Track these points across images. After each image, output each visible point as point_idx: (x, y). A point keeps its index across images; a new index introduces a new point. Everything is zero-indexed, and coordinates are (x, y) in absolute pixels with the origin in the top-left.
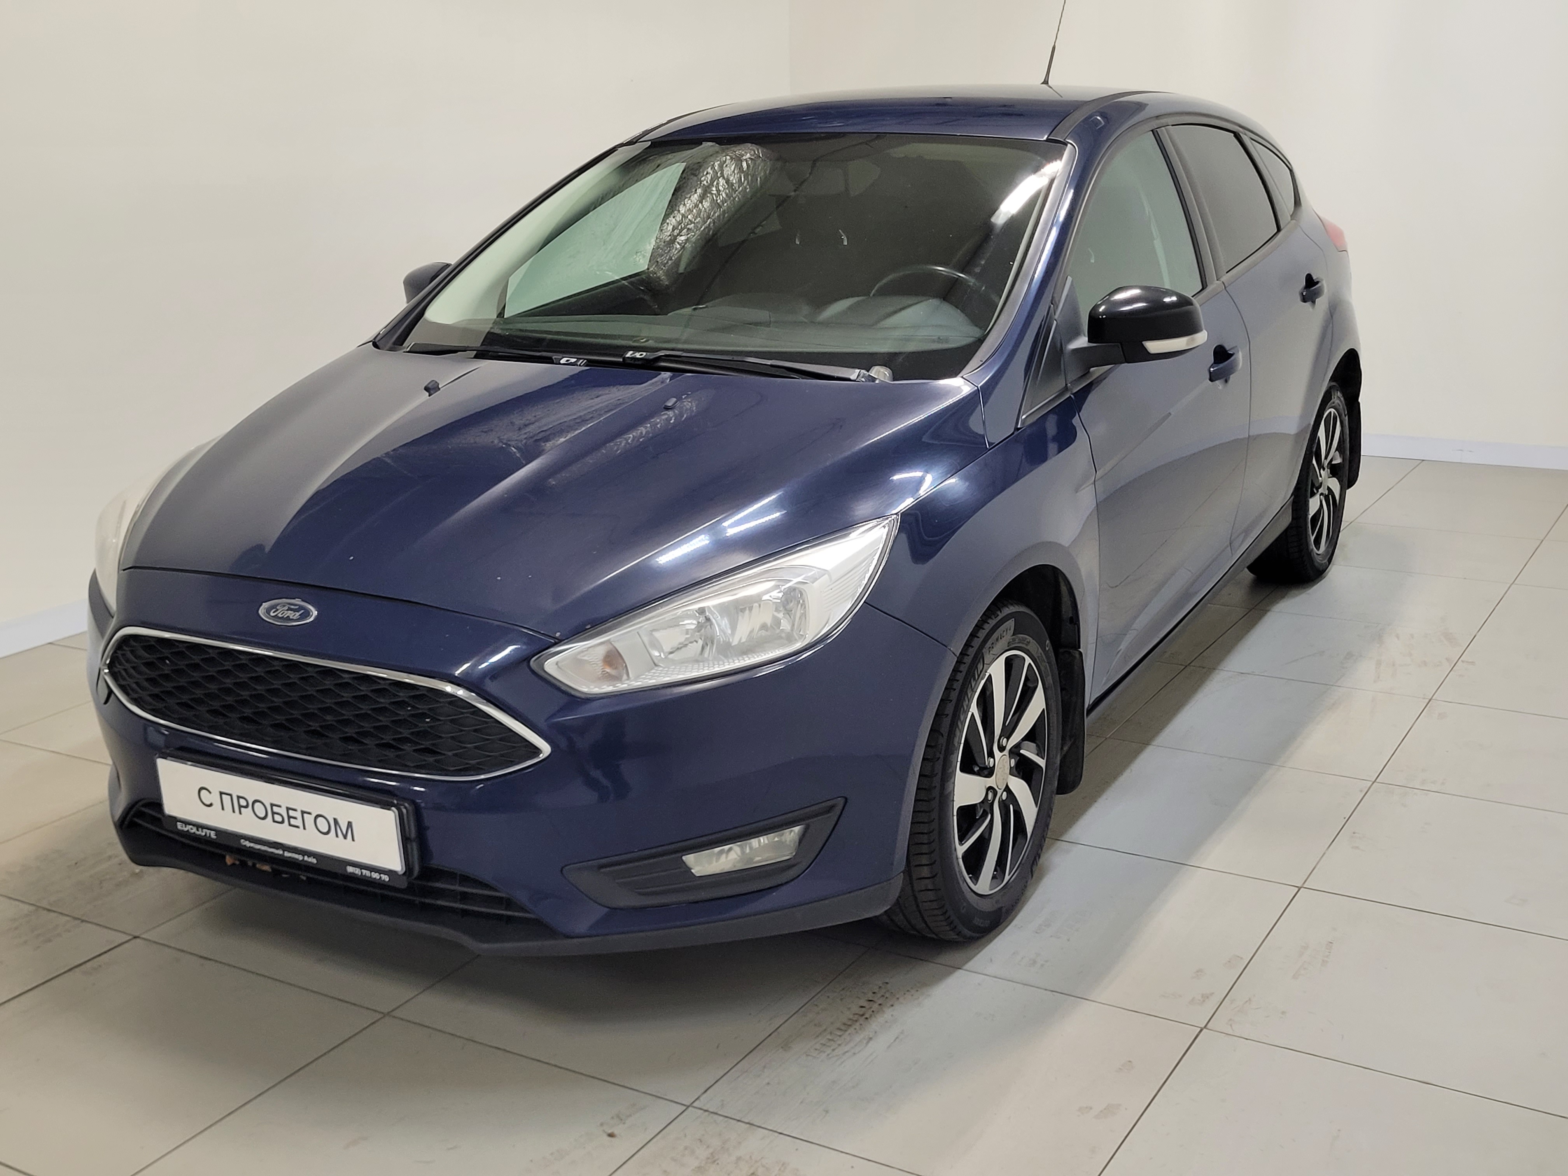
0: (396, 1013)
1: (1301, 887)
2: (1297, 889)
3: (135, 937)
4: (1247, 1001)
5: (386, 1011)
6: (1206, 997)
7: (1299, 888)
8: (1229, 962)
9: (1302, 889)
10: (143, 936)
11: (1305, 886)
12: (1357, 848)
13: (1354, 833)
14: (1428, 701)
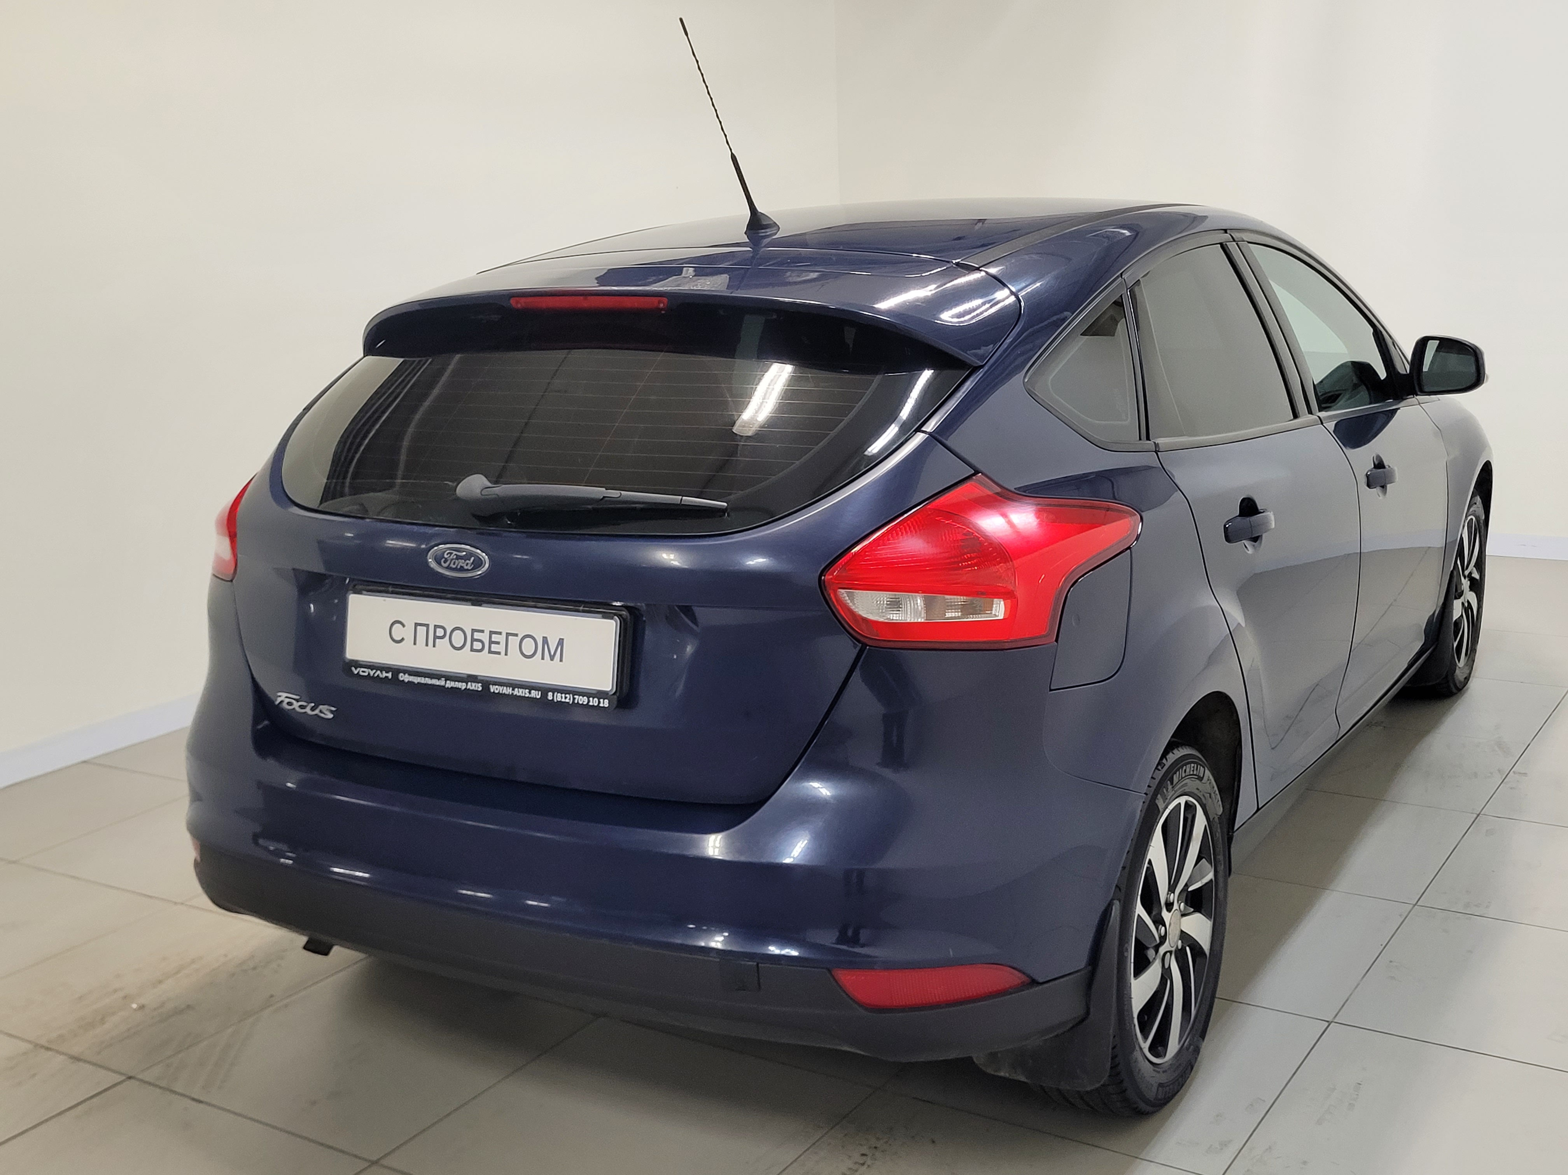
0: (384, 1162)
1: (1332, 1022)
2: (1327, 1024)
3: (130, 1078)
4: (1267, 1149)
5: (375, 1159)
6: (1224, 1145)
7: (1330, 1023)
8: (1251, 1105)
9: (1333, 1024)
10: (140, 1076)
11: (1335, 1021)
12: (1393, 978)
13: (1391, 962)
14: (1475, 816)
